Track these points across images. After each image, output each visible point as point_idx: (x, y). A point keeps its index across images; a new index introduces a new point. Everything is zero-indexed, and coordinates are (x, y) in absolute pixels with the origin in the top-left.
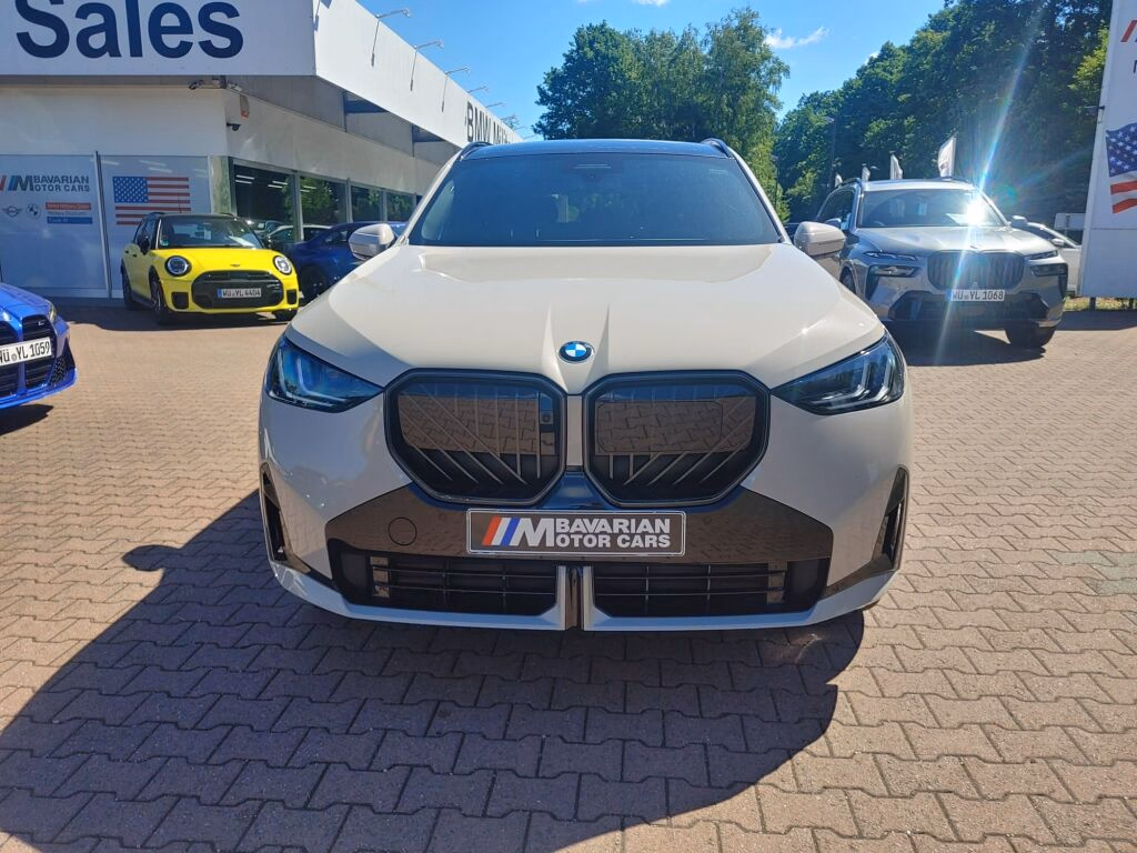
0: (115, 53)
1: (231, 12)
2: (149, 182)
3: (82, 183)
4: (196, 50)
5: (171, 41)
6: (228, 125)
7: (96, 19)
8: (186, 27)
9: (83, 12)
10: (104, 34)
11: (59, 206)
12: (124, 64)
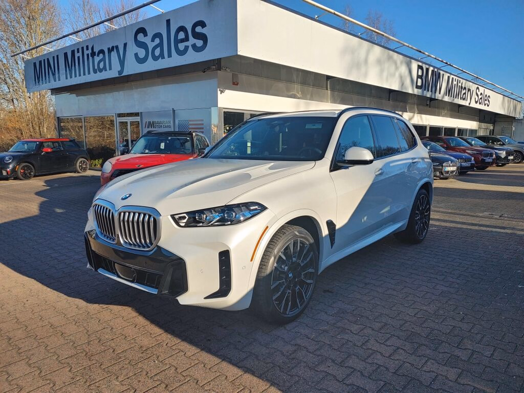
0: (163, 58)
1: (202, 24)
3: (169, 124)
4: (190, 48)
5: (181, 46)
6: (219, 90)
7: (157, 41)
8: (186, 39)
9: (153, 40)
10: (159, 48)
12: (167, 63)
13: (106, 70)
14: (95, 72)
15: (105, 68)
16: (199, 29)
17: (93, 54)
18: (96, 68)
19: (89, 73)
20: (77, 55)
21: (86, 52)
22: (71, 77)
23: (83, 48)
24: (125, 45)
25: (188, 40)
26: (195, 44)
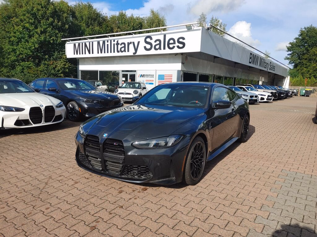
0: (161, 49)
1: (183, 39)
2: (165, 76)
3: (152, 76)
4: (176, 48)
5: (171, 46)
6: (182, 63)
7: (158, 42)
8: (174, 43)
9: (155, 41)
10: (159, 45)
11: (148, 81)
12: (162, 52)
13: (125, 52)
14: (118, 52)
15: (125, 51)
16: (181, 40)
17: (118, 44)
18: (119, 50)
19: (114, 52)
20: (106, 43)
21: (113, 43)
22: (101, 53)
23: (111, 41)
24: (139, 42)
25: (175, 44)
26: (178, 46)
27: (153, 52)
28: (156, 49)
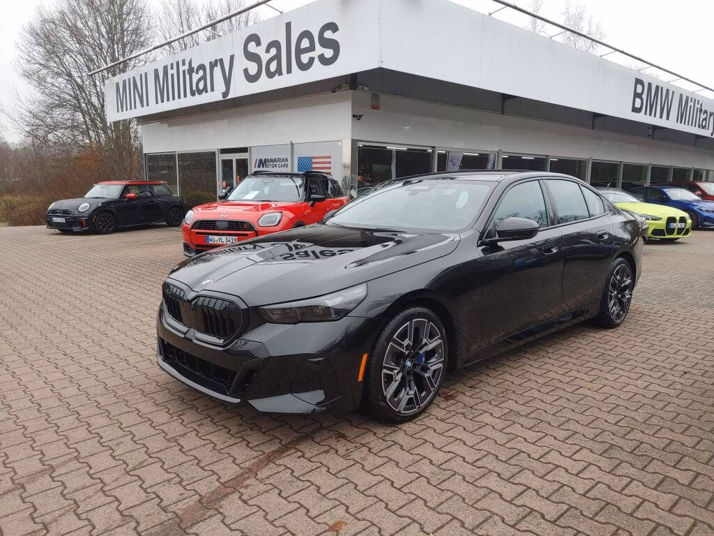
0: (280, 74)
1: (333, 27)
4: (317, 61)
5: (305, 58)
6: (354, 116)
7: (273, 51)
8: (312, 48)
9: (268, 51)
10: (276, 61)
13: (207, 92)
14: (193, 94)
15: (205, 89)
16: (328, 34)
17: (191, 70)
20: (170, 72)
21: (182, 68)
22: (162, 101)
23: (178, 63)
24: (232, 57)
25: (314, 50)
26: (323, 54)
27: (265, 85)
28: (270, 75)
